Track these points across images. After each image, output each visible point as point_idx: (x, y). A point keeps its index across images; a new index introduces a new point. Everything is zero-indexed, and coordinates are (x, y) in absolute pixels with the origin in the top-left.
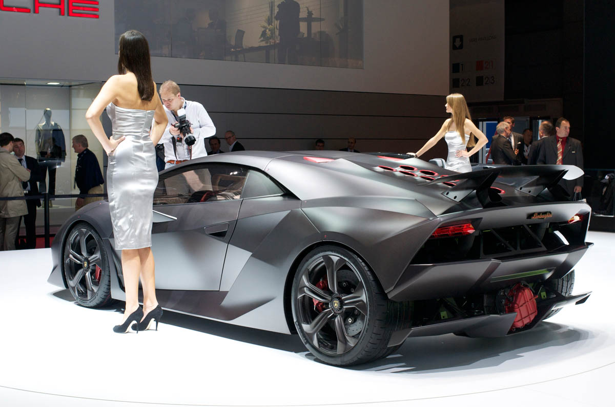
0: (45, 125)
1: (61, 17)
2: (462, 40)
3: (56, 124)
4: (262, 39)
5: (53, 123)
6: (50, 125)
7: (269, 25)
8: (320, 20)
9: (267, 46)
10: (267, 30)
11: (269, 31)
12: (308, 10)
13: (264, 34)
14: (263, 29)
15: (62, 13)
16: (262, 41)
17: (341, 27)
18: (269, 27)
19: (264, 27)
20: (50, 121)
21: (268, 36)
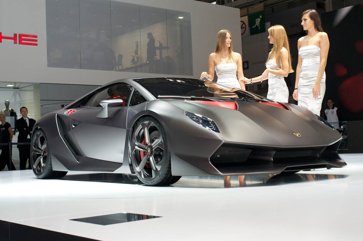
0: (5, 110)
1: (15, 45)
2: (248, 64)
3: (12, 110)
4: (132, 63)
5: (10, 109)
6: (9, 110)
7: (136, 55)
8: (168, 48)
9: (135, 66)
10: (135, 58)
11: (136, 58)
12: (160, 42)
13: (133, 60)
14: (132, 58)
15: (15, 43)
16: (132, 64)
17: (180, 52)
18: (135, 56)
19: (133, 56)
20: (8, 108)
21: (136, 61)
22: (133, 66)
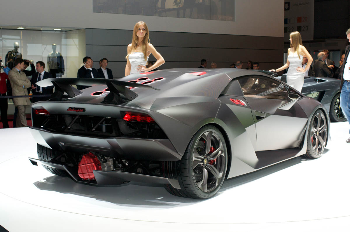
2: (289, 5)
3: (59, 53)
4: (174, 4)
5: (57, 52)
6: (56, 54)
9: (178, 8)
21: (178, 2)
22: (175, 7)
